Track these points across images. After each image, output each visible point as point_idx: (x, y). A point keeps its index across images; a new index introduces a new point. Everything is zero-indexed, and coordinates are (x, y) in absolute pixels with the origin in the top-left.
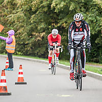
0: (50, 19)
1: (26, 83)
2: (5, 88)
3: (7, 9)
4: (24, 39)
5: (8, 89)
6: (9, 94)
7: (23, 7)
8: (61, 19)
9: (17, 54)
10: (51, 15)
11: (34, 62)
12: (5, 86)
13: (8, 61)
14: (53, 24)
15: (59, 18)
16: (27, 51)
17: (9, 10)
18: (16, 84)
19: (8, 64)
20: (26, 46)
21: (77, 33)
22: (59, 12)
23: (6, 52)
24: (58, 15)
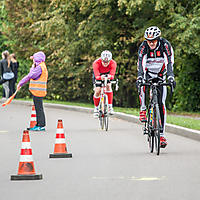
0: (117, 29)
1: (70, 156)
2: (30, 165)
3: (31, 10)
4: (65, 69)
5: (35, 167)
6: (38, 178)
7: (61, 5)
8: (137, 29)
9: (52, 99)
10: (118, 21)
11: (85, 114)
12: (29, 161)
13: (34, 112)
14: (121, 39)
15: (134, 26)
16: (72, 92)
17: (35, 12)
18: (51, 156)
19: (35, 119)
20: (69, 83)
21: (153, 60)
22: (134, 15)
23: (31, 96)
24: (131, 21)
